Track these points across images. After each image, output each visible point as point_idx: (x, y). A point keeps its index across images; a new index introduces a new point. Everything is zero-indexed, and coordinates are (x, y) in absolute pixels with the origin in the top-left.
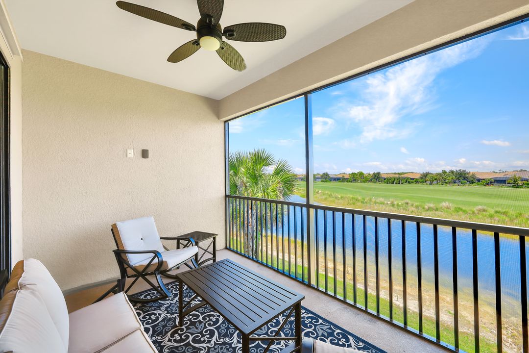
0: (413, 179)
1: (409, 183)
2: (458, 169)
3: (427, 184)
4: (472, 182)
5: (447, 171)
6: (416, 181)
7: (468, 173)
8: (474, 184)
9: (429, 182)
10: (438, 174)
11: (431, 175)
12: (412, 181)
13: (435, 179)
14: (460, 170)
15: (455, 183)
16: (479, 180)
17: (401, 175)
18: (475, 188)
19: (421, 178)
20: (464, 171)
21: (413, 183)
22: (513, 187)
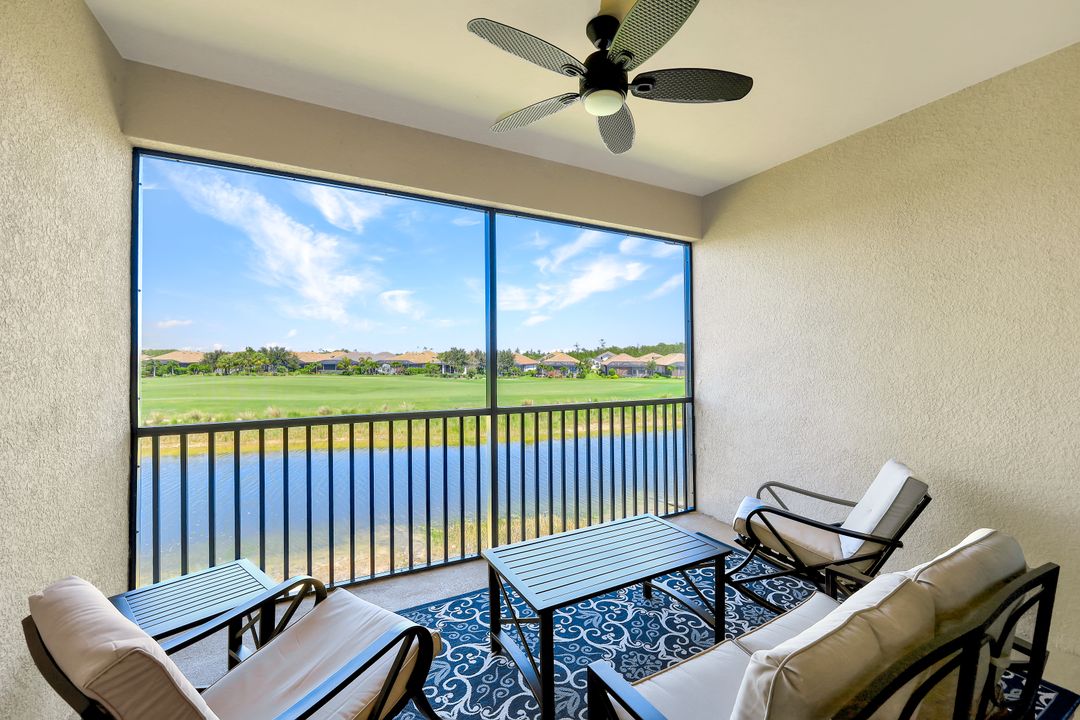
0: (186, 365)
1: (177, 373)
2: (273, 346)
3: (218, 375)
4: (292, 369)
5: (256, 348)
6: (192, 370)
7: (289, 353)
8: (297, 372)
9: (220, 371)
10: (239, 355)
11: (226, 357)
12: (183, 368)
13: (235, 365)
14: (277, 348)
15: (267, 370)
16: (303, 365)
17: (158, 355)
18: (298, 378)
19: (205, 362)
20: (283, 349)
21: (185, 372)
22: (343, 374)
